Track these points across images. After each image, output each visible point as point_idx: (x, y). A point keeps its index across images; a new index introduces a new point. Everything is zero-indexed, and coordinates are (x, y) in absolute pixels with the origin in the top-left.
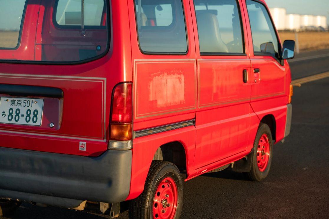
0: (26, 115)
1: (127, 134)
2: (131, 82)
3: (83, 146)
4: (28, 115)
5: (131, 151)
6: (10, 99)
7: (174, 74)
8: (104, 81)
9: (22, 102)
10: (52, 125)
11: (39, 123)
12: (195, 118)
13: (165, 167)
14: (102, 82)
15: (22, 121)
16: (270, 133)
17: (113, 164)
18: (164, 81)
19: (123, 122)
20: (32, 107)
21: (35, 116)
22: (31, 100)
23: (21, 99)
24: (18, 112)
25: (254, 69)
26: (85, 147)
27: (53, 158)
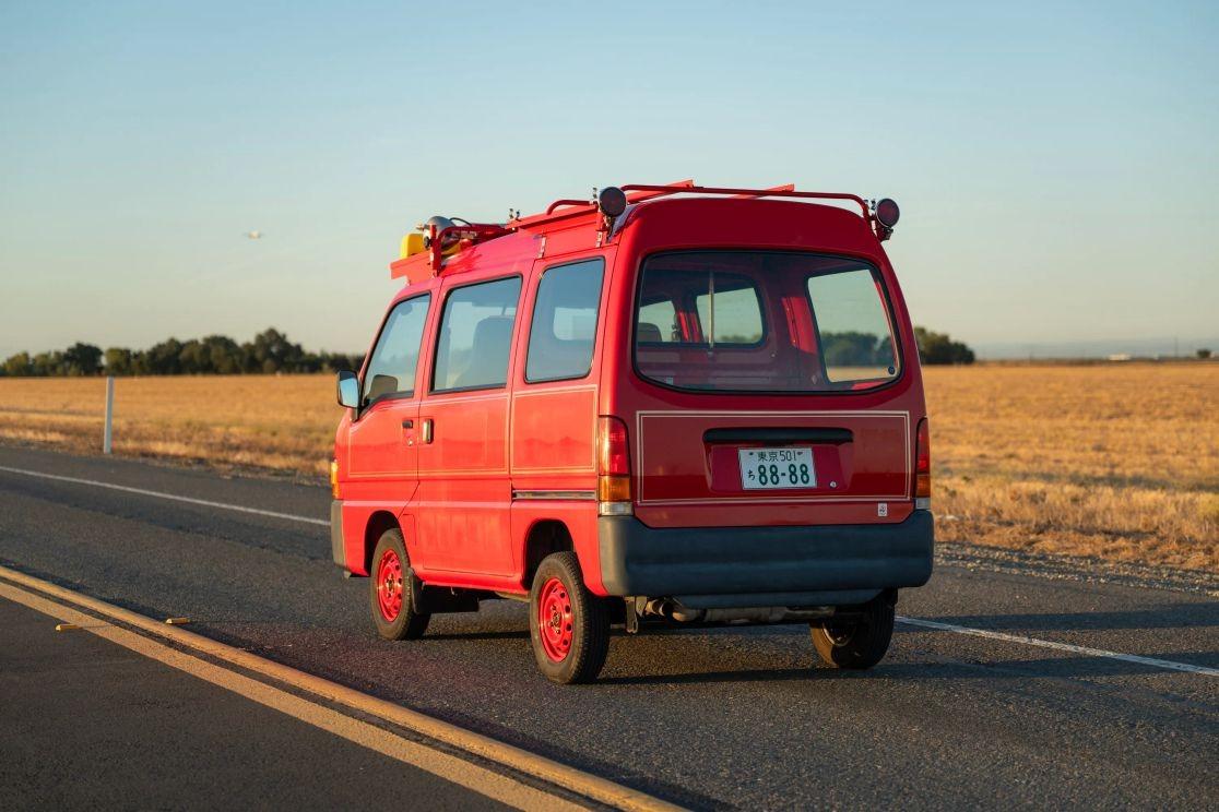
0: (789, 473)
4: (793, 473)
6: (756, 451)
8: (906, 415)
9: (779, 454)
10: (833, 484)
11: (812, 483)
14: (905, 417)
15: (785, 483)
20: (795, 460)
21: (804, 473)
22: (791, 450)
23: (774, 450)
24: (774, 470)
26: (886, 511)
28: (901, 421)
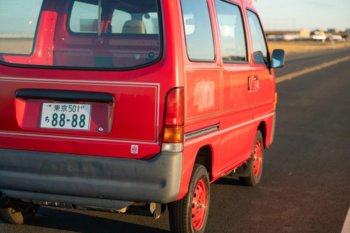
0: (72, 120)
1: (179, 137)
2: (182, 87)
3: (135, 149)
4: (75, 120)
5: (182, 153)
6: (54, 105)
7: (208, 81)
8: (157, 86)
9: (68, 107)
10: (101, 129)
11: (87, 127)
12: (219, 123)
13: (200, 169)
14: (156, 87)
15: (68, 126)
16: (262, 140)
17: (167, 166)
18: (202, 87)
19: (176, 125)
20: (78, 112)
21: (82, 121)
22: (77, 105)
23: (65, 105)
24: (63, 117)
25: (255, 77)
26: (137, 150)
27: (104, 161)
28: (153, 90)
